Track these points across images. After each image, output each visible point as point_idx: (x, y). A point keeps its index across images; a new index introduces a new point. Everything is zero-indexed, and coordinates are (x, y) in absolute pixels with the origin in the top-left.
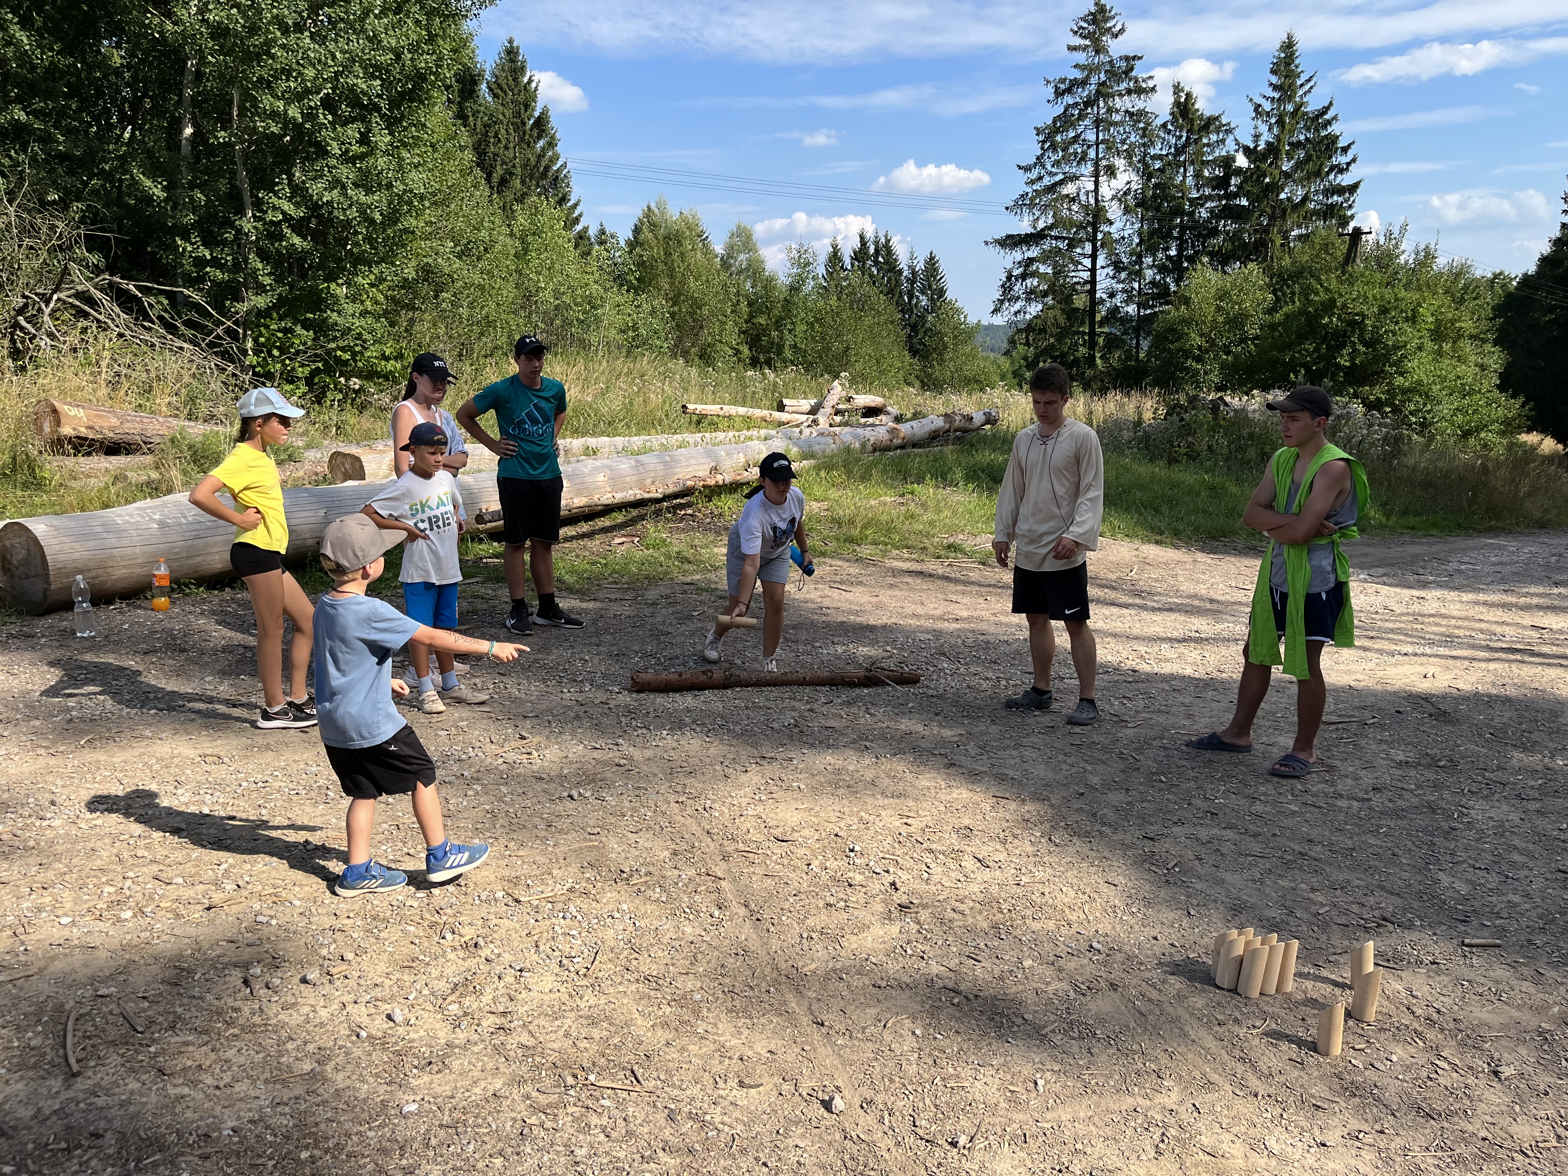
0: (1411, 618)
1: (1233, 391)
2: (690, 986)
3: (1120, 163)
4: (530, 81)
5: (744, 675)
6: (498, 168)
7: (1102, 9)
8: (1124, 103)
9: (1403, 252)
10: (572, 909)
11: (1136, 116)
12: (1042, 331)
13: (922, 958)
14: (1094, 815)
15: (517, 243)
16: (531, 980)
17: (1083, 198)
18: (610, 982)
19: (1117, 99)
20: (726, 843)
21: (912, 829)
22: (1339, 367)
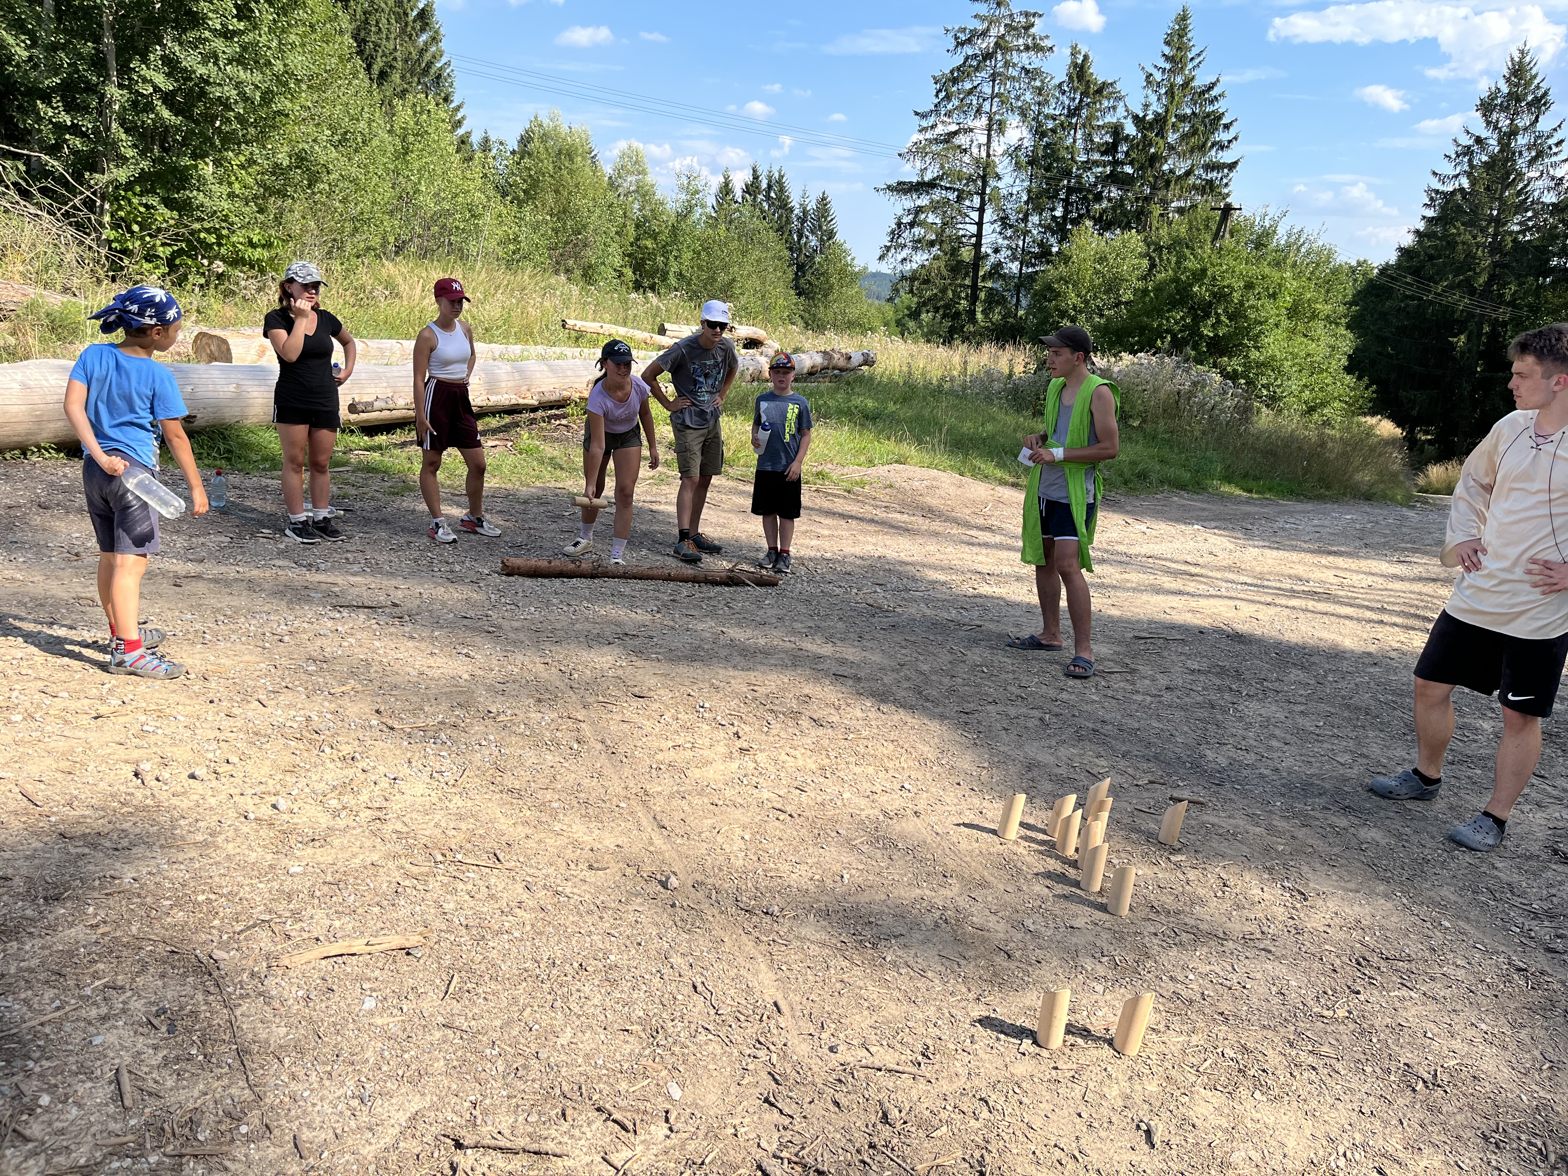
1: (1103, 353)
2: (548, 797)
3: (1014, 120)
6: (379, 59)
8: (1025, 59)
9: (1277, 233)
10: (442, 736)
11: (1031, 74)
12: (926, 282)
14: (920, 693)
15: (398, 141)
16: (404, 787)
17: (975, 151)
18: (476, 791)
19: (1014, 53)
20: (587, 696)
21: (757, 694)
22: (1201, 336)
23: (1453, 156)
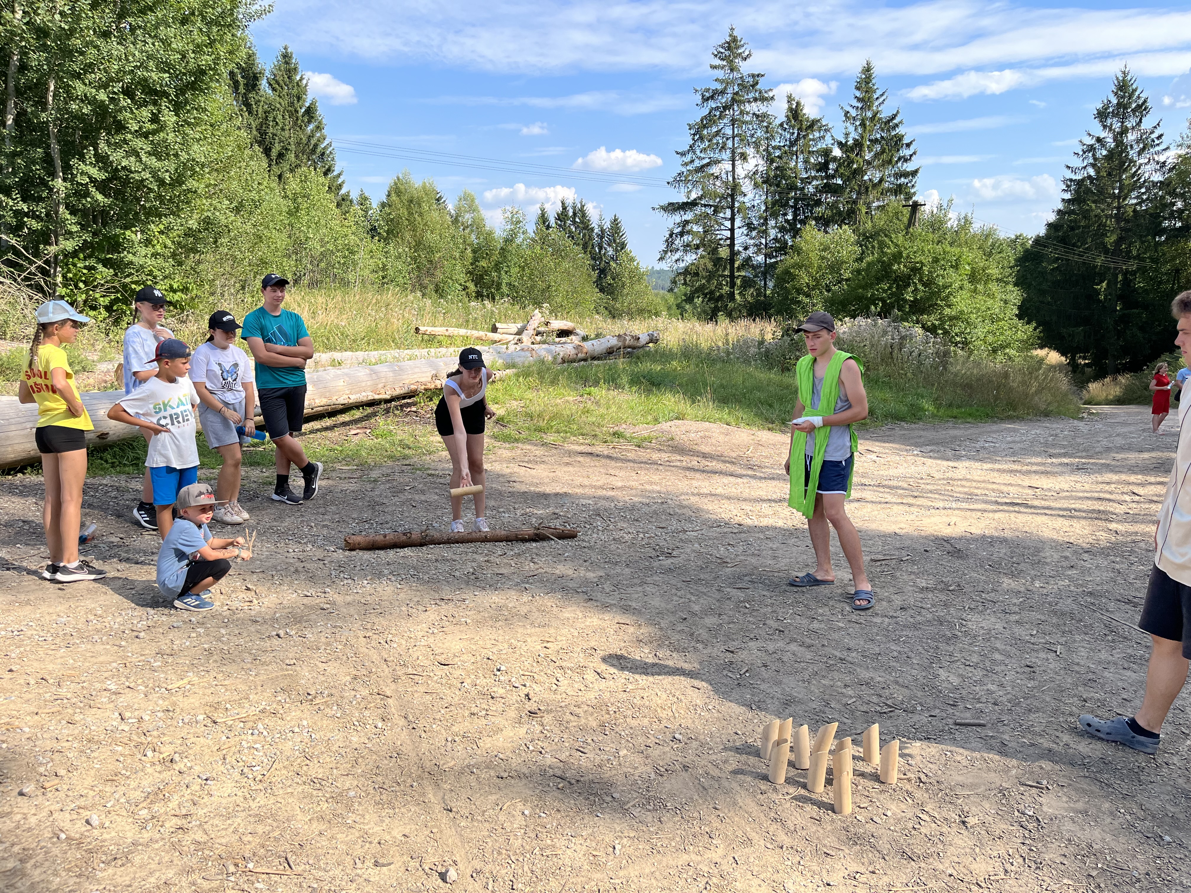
0: (945, 482)
2: (347, 785)
3: (750, 151)
4: (301, 79)
5: (436, 535)
6: (276, 145)
7: (735, 40)
8: (752, 108)
9: (950, 219)
10: (260, 726)
11: (760, 117)
12: (697, 274)
13: (541, 752)
14: (692, 635)
15: (290, 203)
16: (214, 787)
17: (724, 176)
18: (281, 785)
19: (746, 104)
20: (398, 668)
21: (549, 651)
22: (905, 301)
23: (1081, 153)
